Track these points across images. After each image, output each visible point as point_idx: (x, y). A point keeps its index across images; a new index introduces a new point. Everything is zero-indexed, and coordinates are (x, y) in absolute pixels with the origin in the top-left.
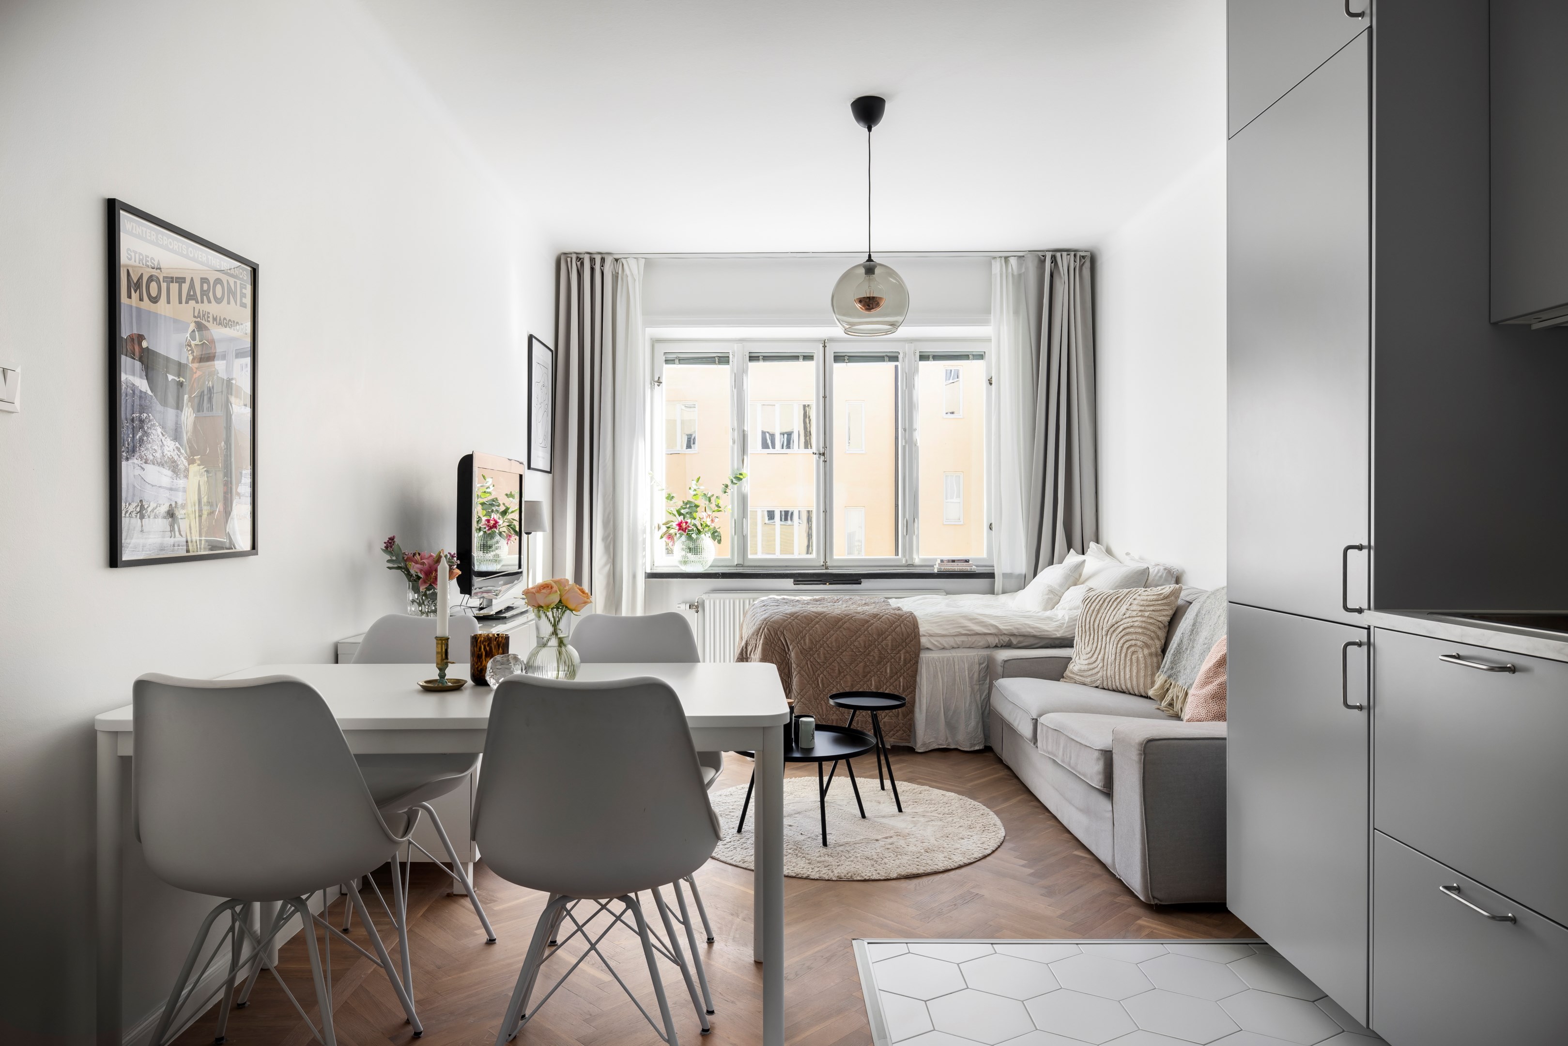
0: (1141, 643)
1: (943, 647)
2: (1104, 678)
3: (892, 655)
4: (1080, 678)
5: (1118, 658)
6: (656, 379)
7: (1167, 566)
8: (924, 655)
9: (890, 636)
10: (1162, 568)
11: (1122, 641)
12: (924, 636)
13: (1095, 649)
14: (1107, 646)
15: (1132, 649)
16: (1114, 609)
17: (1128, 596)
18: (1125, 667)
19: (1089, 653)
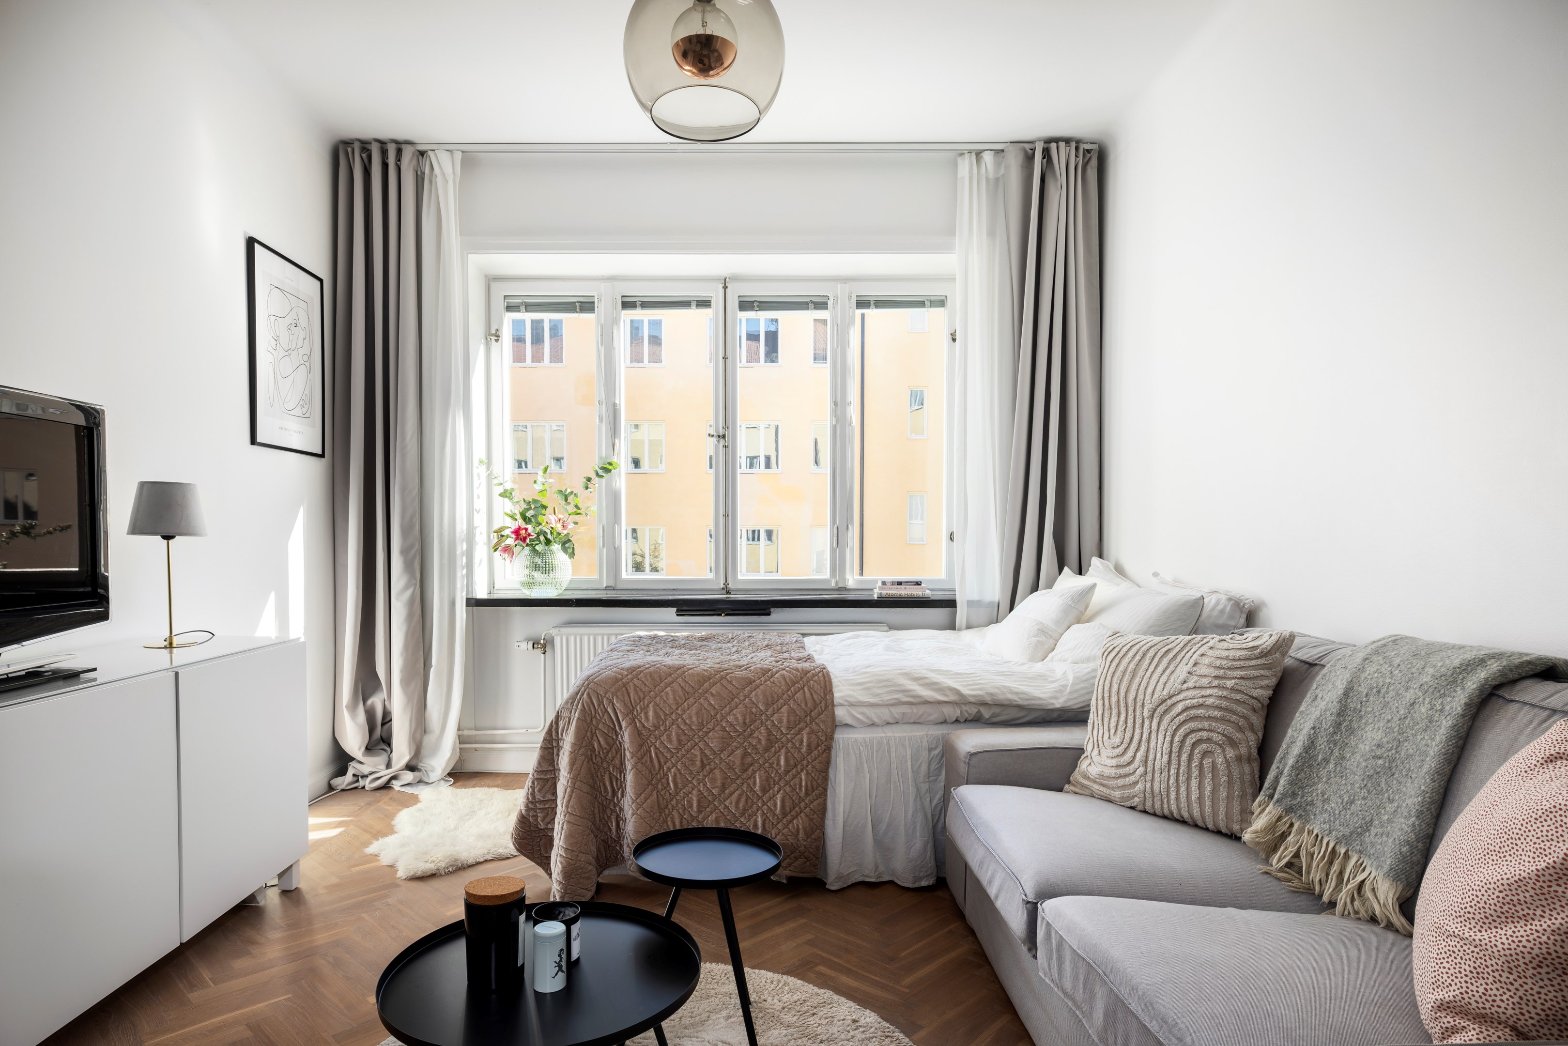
0: (1220, 737)
1: (871, 723)
2: (1147, 794)
3: (789, 736)
4: (1102, 789)
5: (1174, 762)
6: (493, 332)
7: (1232, 594)
8: (841, 736)
9: (786, 707)
10: (1224, 598)
11: (1181, 731)
12: (841, 705)
13: (1128, 740)
14: (1153, 736)
15: (1204, 746)
16: (1164, 671)
17: (1187, 649)
18: (1188, 779)
19: (1118, 746)
